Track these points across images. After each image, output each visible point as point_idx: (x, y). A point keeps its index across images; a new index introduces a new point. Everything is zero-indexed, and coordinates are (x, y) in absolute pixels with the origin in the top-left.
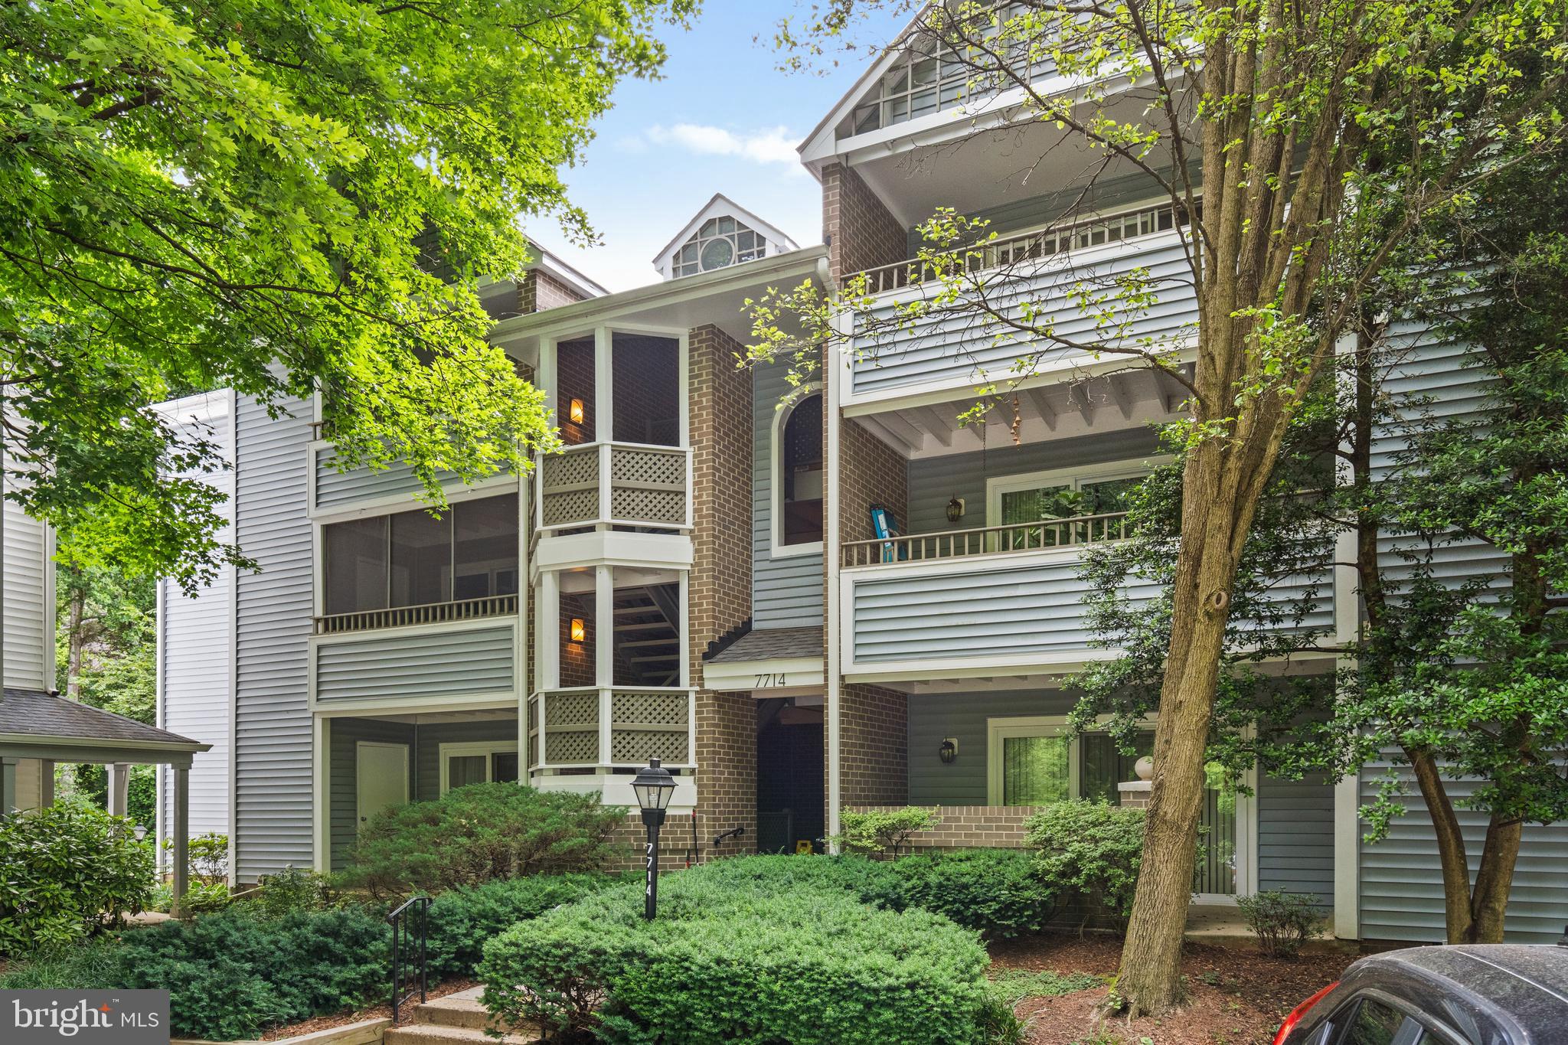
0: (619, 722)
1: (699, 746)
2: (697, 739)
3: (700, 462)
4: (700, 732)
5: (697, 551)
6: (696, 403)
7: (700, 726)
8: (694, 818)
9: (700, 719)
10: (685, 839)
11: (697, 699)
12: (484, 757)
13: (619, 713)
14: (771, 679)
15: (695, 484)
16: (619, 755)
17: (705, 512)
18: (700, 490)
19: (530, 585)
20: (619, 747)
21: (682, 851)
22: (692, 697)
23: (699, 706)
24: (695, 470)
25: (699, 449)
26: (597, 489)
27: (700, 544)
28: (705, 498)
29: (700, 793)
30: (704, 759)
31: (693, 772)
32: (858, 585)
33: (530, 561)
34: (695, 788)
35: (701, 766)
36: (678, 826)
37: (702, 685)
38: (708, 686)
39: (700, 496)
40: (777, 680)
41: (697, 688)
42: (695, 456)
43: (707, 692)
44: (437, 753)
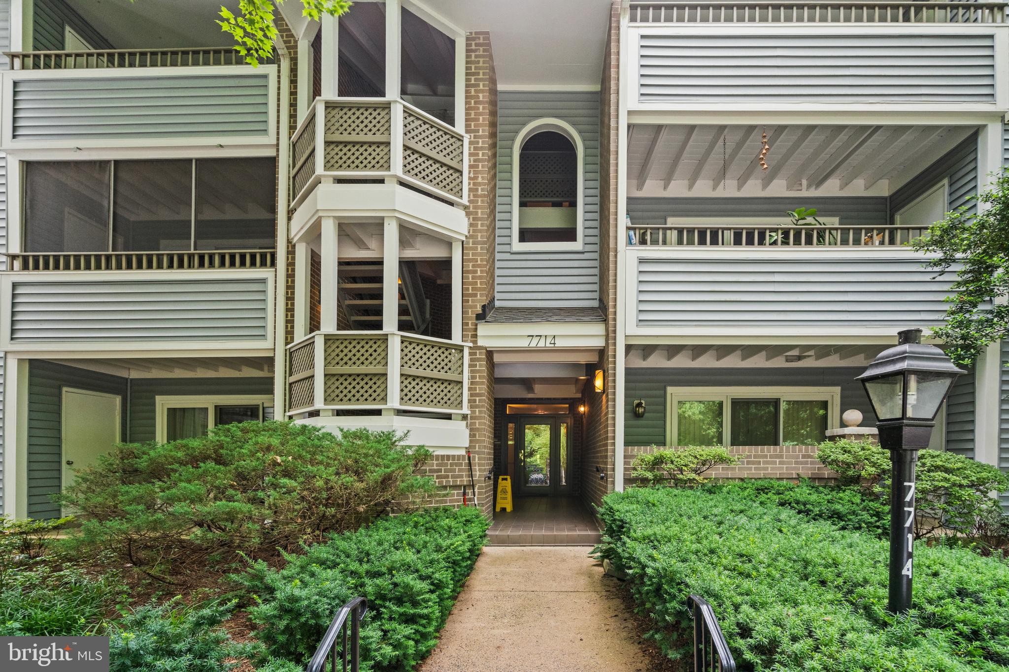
0: (406, 367)
1: (471, 395)
2: (470, 389)
3: (475, 149)
4: (472, 383)
5: (471, 225)
6: (472, 97)
7: (473, 377)
8: (469, 458)
9: (472, 372)
10: (462, 476)
11: (470, 354)
12: (207, 409)
13: (406, 359)
14: (543, 339)
15: (470, 167)
16: (406, 398)
17: (480, 192)
18: (475, 172)
19: (289, 241)
20: (406, 390)
21: (460, 486)
22: (466, 351)
23: (471, 360)
24: (470, 155)
25: (475, 137)
26: (388, 144)
27: (474, 219)
28: (480, 180)
29: (472, 436)
30: (477, 406)
31: (465, 417)
32: (642, 261)
33: (289, 219)
34: (467, 432)
35: (473, 412)
36: (457, 465)
37: (475, 342)
38: (481, 342)
39: (476, 178)
40: (549, 340)
41: (471, 345)
42: (471, 143)
43: (481, 348)
44: (154, 404)
